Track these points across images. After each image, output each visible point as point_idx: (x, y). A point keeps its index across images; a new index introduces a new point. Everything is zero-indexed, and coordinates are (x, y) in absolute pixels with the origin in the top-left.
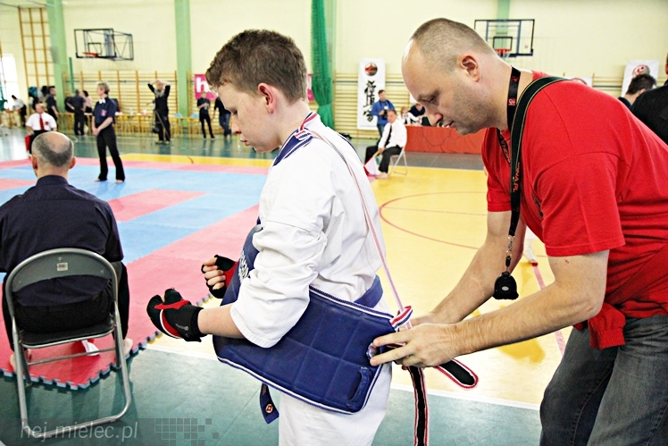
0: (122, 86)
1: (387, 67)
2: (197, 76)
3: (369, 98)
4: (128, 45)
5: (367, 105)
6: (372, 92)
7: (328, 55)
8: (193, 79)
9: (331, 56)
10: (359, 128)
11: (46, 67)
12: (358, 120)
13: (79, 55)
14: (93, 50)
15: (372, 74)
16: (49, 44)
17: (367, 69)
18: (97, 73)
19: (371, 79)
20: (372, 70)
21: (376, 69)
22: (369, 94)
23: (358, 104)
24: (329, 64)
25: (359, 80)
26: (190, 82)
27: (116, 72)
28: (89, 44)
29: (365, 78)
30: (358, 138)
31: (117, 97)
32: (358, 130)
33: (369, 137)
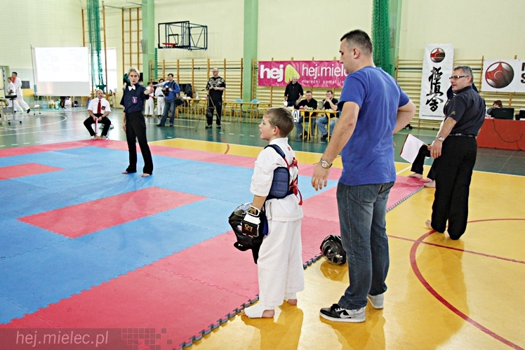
0: (196, 72)
1: (455, 52)
2: (261, 63)
3: (434, 86)
4: (203, 35)
5: (431, 93)
6: (437, 80)
7: (391, 40)
8: (258, 66)
9: (393, 42)
10: (421, 117)
11: (138, 56)
12: (420, 109)
13: (161, 45)
14: (172, 40)
15: (438, 61)
16: (141, 38)
17: (432, 55)
18: (176, 61)
19: (437, 65)
20: (439, 56)
21: (443, 55)
22: (434, 81)
23: (421, 92)
24: (391, 50)
25: (423, 67)
26: (255, 69)
27: (191, 60)
28: (169, 35)
29: (429, 65)
30: (420, 128)
31: (191, 83)
32: (420, 120)
33: (432, 127)
